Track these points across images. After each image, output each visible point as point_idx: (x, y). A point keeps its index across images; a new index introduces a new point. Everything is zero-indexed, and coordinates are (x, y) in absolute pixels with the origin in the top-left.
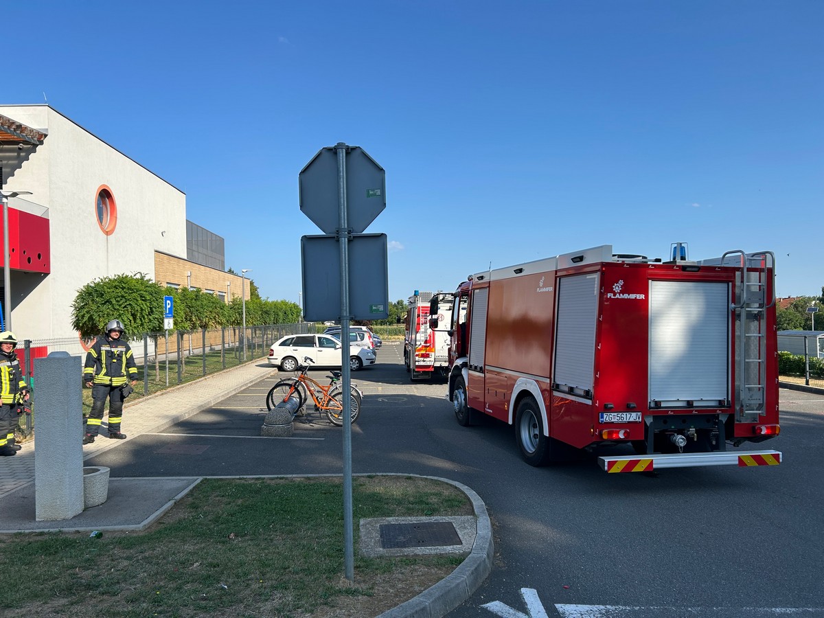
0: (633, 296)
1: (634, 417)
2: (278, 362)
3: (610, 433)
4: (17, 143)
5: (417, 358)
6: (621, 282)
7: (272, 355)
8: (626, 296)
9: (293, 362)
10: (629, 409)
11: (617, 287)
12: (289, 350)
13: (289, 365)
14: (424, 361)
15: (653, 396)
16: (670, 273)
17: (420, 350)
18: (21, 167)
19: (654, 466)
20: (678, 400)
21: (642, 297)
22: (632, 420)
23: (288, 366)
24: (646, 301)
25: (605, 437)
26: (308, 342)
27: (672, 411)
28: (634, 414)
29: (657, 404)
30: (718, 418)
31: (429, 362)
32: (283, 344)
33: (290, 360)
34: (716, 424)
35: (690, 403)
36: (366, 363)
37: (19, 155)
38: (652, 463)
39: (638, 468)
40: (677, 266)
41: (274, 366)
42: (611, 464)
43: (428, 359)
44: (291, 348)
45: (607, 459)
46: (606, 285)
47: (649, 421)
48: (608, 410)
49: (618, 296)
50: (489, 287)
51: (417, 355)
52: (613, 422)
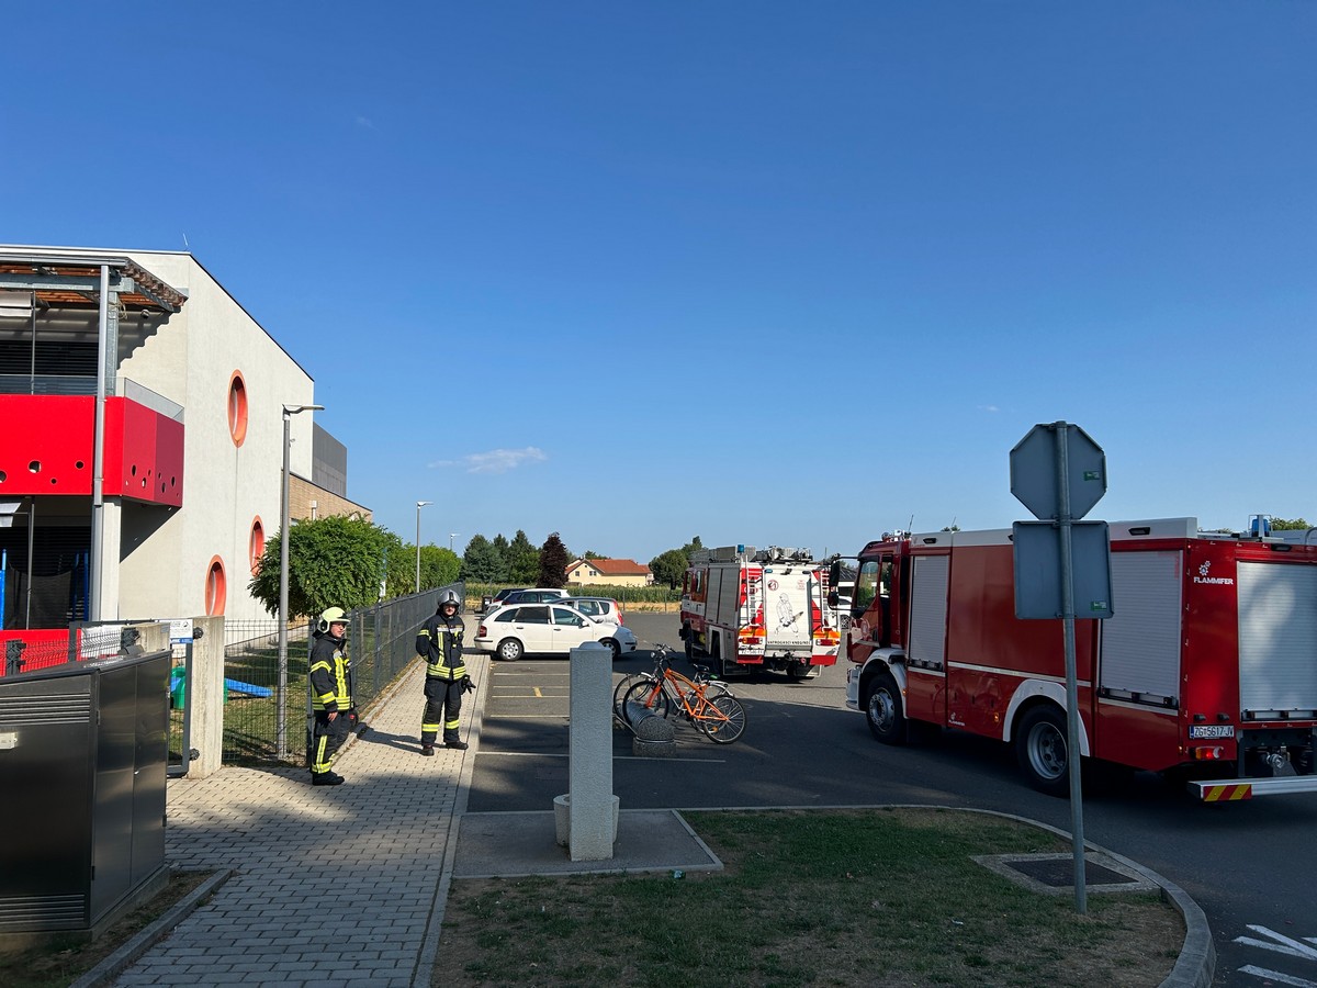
0: (1220, 581)
1: (1225, 731)
2: (493, 647)
3: (1204, 752)
4: (140, 308)
5: (741, 644)
6: (1208, 564)
7: (485, 635)
8: (1213, 581)
9: (516, 647)
10: (1220, 721)
11: (1204, 570)
12: (511, 629)
13: (510, 651)
14: (750, 649)
15: (1246, 705)
16: (1259, 552)
17: (745, 632)
18: (143, 345)
19: (1253, 793)
20: (1272, 711)
21: (1229, 581)
22: (1223, 735)
23: (508, 653)
24: (1234, 587)
25: (1198, 756)
26: (540, 616)
27: (1266, 724)
28: (1226, 728)
29: (1250, 715)
30: (1310, 732)
31: (758, 650)
32: (503, 618)
33: (512, 644)
34: (1310, 740)
35: (1284, 714)
36: (625, 649)
37: (141, 326)
38: (1250, 790)
39: (1237, 796)
40: (1266, 545)
41: (485, 652)
42: (1208, 790)
43: (756, 647)
44: (514, 624)
45: (1203, 784)
46: (1191, 567)
47: (1240, 736)
48: (1198, 722)
49: (1204, 580)
50: (951, 554)
51: (741, 640)
52: (1203, 738)
